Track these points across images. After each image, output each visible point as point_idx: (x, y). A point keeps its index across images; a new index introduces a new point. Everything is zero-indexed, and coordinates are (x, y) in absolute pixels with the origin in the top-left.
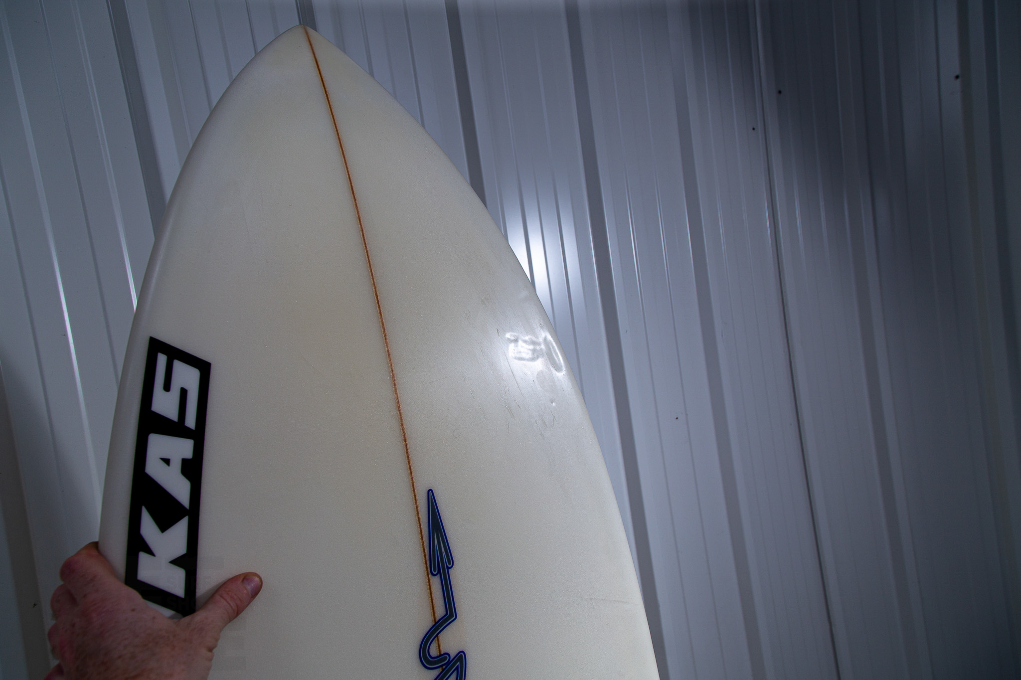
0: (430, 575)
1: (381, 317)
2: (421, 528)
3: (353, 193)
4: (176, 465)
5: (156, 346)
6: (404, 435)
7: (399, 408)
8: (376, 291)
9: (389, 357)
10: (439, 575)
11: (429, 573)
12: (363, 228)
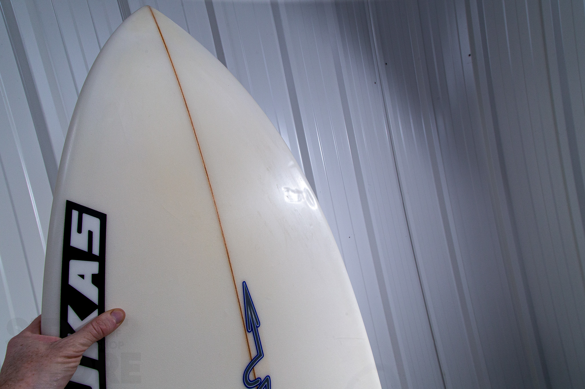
0: (247, 332)
1: (209, 181)
2: (240, 305)
3: (187, 107)
4: (88, 278)
5: (71, 206)
6: (227, 250)
7: (223, 234)
8: (205, 166)
9: (215, 204)
10: (252, 332)
11: (246, 331)
12: (195, 128)
